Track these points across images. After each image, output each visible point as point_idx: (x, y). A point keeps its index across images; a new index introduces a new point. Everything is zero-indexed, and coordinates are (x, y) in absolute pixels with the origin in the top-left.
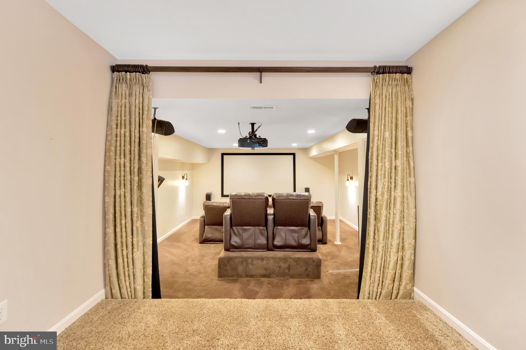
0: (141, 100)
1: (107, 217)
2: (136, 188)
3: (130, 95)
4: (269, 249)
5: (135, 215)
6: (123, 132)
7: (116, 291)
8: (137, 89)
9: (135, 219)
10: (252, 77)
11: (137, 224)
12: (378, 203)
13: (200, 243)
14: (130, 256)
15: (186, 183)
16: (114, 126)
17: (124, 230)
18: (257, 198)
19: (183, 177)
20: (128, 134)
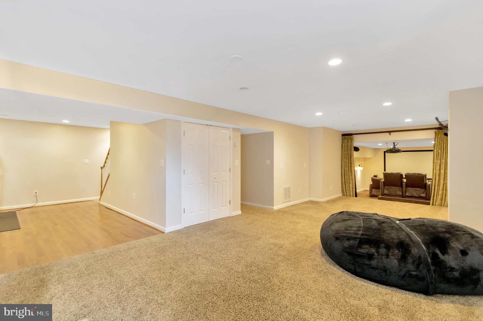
0: (351, 143)
1: (342, 175)
2: (350, 167)
3: (348, 142)
4: (403, 197)
5: (350, 175)
6: (346, 153)
7: (345, 194)
8: (349, 141)
9: (350, 176)
10: (387, 134)
11: (350, 177)
12: (436, 174)
13: (370, 197)
14: (349, 186)
15: (361, 168)
16: (344, 151)
17: (347, 178)
18: (396, 174)
19: (359, 166)
20: (347, 153)
